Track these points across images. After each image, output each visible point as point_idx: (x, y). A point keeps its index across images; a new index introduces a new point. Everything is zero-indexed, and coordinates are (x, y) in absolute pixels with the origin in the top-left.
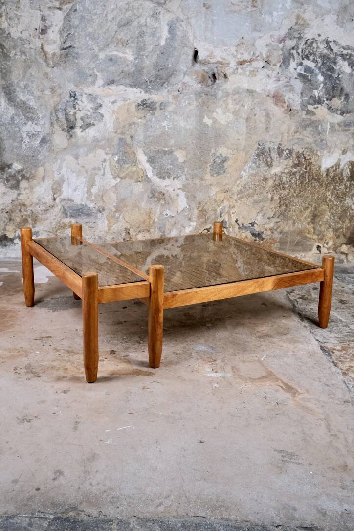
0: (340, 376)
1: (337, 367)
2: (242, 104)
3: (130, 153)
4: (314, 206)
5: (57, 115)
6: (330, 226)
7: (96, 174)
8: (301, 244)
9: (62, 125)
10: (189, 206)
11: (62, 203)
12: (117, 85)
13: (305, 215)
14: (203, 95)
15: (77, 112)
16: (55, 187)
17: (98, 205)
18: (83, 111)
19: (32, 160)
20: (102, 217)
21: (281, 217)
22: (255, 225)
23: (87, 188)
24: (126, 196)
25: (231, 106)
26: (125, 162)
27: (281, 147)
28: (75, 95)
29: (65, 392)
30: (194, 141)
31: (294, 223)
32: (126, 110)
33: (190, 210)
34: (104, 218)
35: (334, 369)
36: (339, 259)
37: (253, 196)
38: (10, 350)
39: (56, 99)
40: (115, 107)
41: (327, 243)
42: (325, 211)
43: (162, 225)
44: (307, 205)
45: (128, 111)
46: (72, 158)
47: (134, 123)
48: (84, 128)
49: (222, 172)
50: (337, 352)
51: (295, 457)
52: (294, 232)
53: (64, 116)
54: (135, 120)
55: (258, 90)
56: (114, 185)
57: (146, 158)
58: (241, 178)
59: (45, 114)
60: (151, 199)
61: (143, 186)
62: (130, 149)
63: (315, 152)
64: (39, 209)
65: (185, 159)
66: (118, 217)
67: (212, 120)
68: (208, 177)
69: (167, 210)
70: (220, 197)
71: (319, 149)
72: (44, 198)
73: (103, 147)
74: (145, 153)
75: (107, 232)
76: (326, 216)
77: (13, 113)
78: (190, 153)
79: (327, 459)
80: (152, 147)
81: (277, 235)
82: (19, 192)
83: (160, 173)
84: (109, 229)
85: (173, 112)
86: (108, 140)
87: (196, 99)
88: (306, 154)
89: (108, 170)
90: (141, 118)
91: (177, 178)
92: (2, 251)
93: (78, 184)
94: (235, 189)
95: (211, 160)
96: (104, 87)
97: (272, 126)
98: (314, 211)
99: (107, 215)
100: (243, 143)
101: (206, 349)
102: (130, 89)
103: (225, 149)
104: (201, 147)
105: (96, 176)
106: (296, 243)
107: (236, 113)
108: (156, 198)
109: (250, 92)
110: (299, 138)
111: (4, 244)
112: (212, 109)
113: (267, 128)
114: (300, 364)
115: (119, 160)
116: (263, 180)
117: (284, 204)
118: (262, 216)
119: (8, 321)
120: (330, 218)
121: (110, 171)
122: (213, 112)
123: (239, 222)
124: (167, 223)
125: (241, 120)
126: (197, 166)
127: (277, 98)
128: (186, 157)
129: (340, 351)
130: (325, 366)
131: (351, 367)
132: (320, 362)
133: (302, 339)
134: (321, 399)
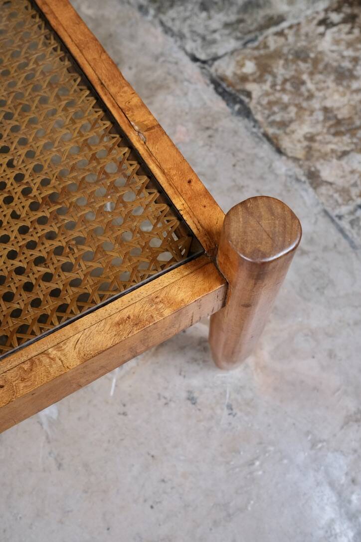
0: (306, 190)
1: (284, 158)
35: (281, 166)
129: (260, 80)
130: (258, 163)
131: (311, 138)
132: (240, 150)
133: (159, 73)
134: (314, 323)
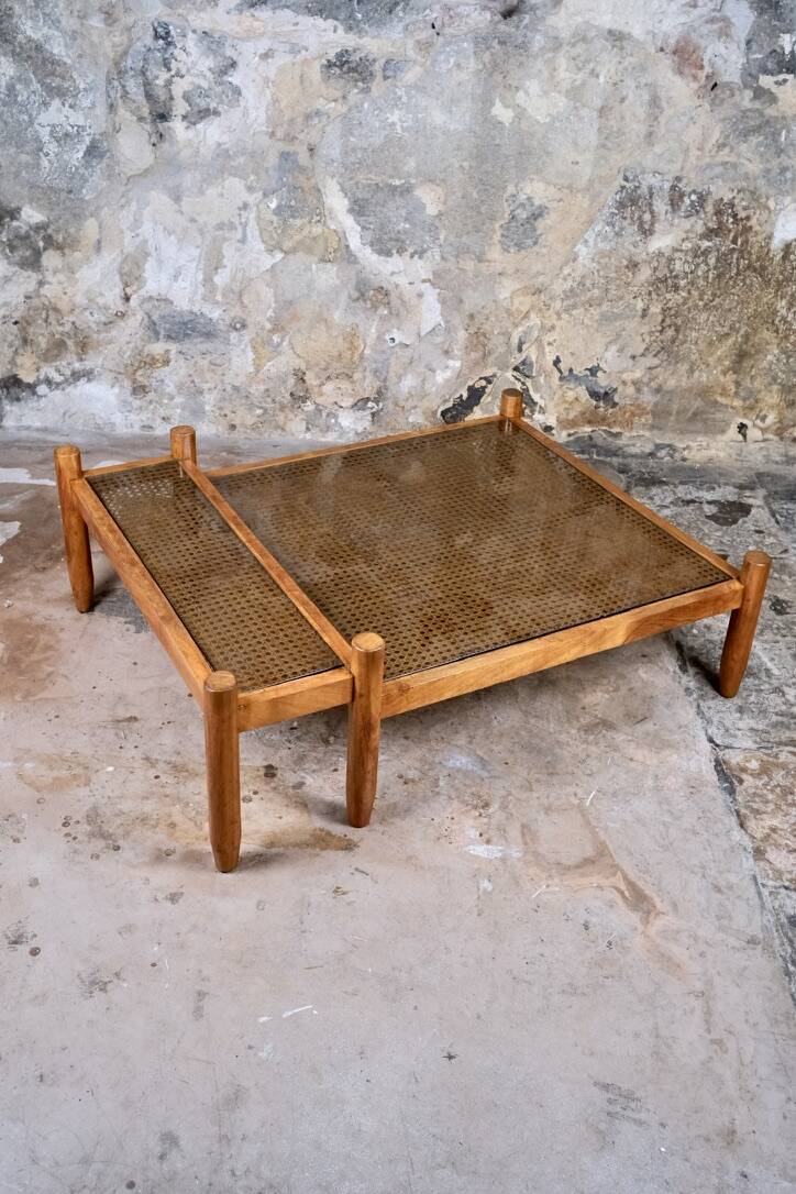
0: (748, 859)
1: (743, 832)
2: (593, 70)
3: (306, 189)
4: (742, 332)
5: (123, 86)
6: (775, 379)
7: (225, 239)
8: (702, 417)
9: (138, 108)
10: (447, 322)
11: (145, 305)
12: (274, 9)
13: (719, 353)
14: (495, 43)
15: (174, 80)
16: (126, 269)
17: (232, 314)
18: (188, 78)
19: (66, 199)
20: (240, 341)
21: (663, 356)
22: (599, 374)
23: (205, 274)
24: (298, 295)
25: (564, 74)
26: (294, 213)
27: (680, 186)
28: (168, 33)
29: (173, 898)
30: (465, 164)
31: (691, 371)
32: (298, 79)
33: (448, 330)
34: (246, 346)
35: (738, 835)
36: (786, 456)
37: (599, 305)
38: (50, 761)
39: (119, 38)
40: (271, 68)
41: (763, 419)
42: (768, 343)
43: (380, 365)
44: (726, 330)
45: (302, 82)
46: (165, 199)
47: (318, 113)
48: (193, 120)
49: (530, 242)
50: (748, 780)
51: (633, 1105)
52: (690, 390)
53: (142, 88)
54: (320, 104)
55: (637, 32)
56: (268, 267)
57: (346, 202)
58: (575, 260)
59: (93, 81)
60: (357, 304)
61: (337, 271)
62: (308, 179)
63: (764, 200)
64: (91, 320)
65: (441, 208)
66: (279, 345)
67: (513, 111)
68: (495, 253)
69: (395, 330)
70: (521, 303)
71: (772, 192)
72: (101, 295)
73: (239, 173)
74: (343, 190)
75: (252, 378)
76: (769, 357)
77: (12, 74)
78: (454, 193)
79: (696, 1112)
80: (360, 177)
81: (648, 398)
82: (41, 277)
83: (379, 240)
84: (257, 371)
85: (416, 87)
86: (253, 154)
87: (475, 53)
88: (740, 204)
89: (253, 231)
90: (335, 101)
91: (421, 253)
92: (11, 411)
93: (181, 262)
94: (559, 287)
95: (504, 212)
96: (241, 11)
97: (663, 130)
98: (741, 346)
99: (253, 339)
100: (586, 172)
101: (470, 767)
102: (307, 21)
103: (542, 186)
104: (482, 180)
105: (225, 245)
106: (690, 414)
107: (575, 93)
108: (368, 302)
109: (617, 38)
110: (727, 163)
111: (14, 396)
112: (514, 84)
113: (650, 134)
114: (667, 818)
115: (279, 207)
116: (627, 267)
117: (674, 323)
118: (618, 351)
119: (39, 662)
120: (778, 360)
121: (257, 233)
122: (517, 89)
123: (561, 365)
124: (393, 360)
125: (584, 112)
126: (470, 228)
127: (685, 55)
128: (445, 203)
129: (757, 775)
130: (720, 825)
131: (774, 830)
132: (710, 812)
133: (677, 737)
134: (701, 932)
